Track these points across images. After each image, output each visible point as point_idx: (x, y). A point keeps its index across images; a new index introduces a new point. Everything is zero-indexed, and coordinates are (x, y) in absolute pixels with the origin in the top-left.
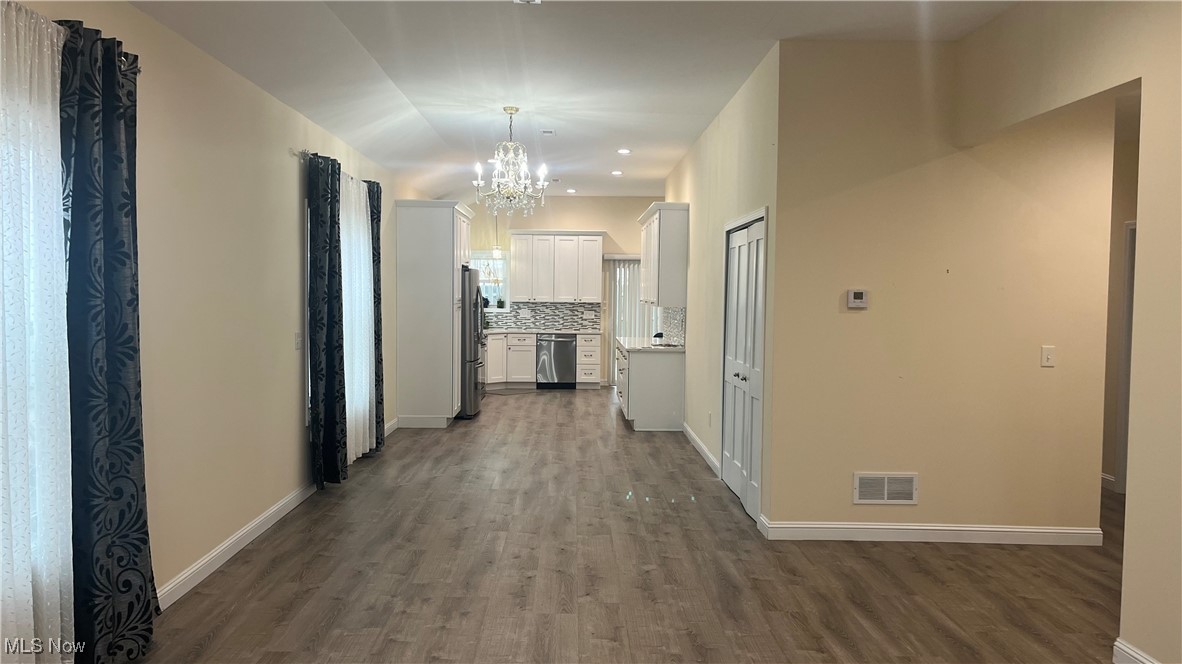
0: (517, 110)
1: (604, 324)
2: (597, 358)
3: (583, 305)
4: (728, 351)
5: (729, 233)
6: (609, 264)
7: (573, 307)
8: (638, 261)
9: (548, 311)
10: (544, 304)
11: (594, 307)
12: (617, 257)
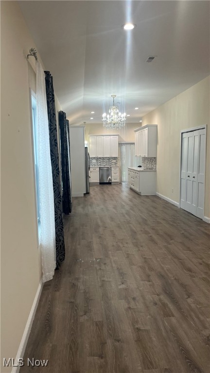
0: (116, 96)
1: (119, 164)
2: (118, 174)
3: (112, 158)
4: (182, 169)
5: (182, 133)
6: (120, 144)
7: (109, 159)
8: (134, 144)
9: (101, 160)
10: (100, 158)
11: (115, 158)
12: (122, 142)
